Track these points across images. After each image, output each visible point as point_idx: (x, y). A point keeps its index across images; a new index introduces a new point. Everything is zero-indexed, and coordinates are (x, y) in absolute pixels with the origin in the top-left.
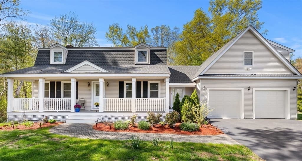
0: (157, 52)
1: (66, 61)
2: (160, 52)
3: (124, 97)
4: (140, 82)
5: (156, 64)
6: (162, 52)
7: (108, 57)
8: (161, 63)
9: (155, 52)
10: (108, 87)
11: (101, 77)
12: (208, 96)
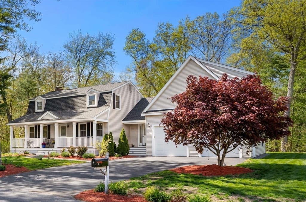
0: (105, 95)
1: (45, 109)
2: (107, 94)
3: (79, 136)
4: (90, 123)
5: (102, 106)
6: (108, 94)
7: (70, 103)
8: (106, 105)
9: (103, 95)
10: (68, 128)
11: (56, 123)
12: (153, 133)
